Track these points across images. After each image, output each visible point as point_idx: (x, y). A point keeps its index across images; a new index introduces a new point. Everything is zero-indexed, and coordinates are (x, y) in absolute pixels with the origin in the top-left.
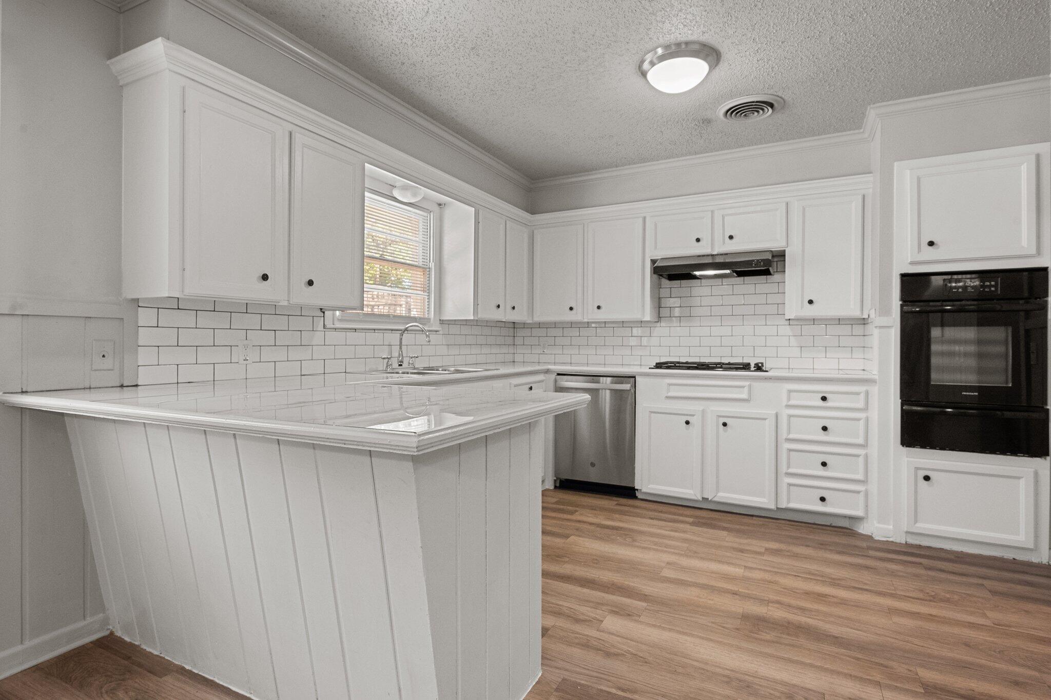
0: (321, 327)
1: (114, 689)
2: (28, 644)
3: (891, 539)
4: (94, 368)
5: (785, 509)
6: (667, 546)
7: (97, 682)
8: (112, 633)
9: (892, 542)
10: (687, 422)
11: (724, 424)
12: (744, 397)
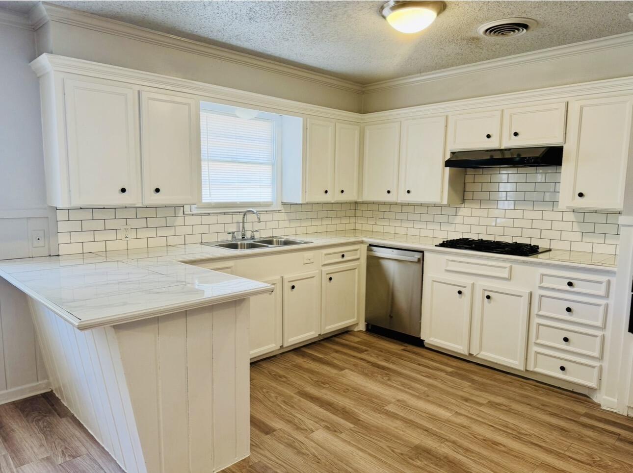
0: (181, 213)
1: (39, 420)
2: (9, 390)
3: (614, 411)
4: (34, 246)
5: (531, 371)
6: (411, 388)
7: (34, 415)
8: (52, 391)
9: (616, 413)
10: (460, 292)
11: (488, 297)
12: (506, 275)
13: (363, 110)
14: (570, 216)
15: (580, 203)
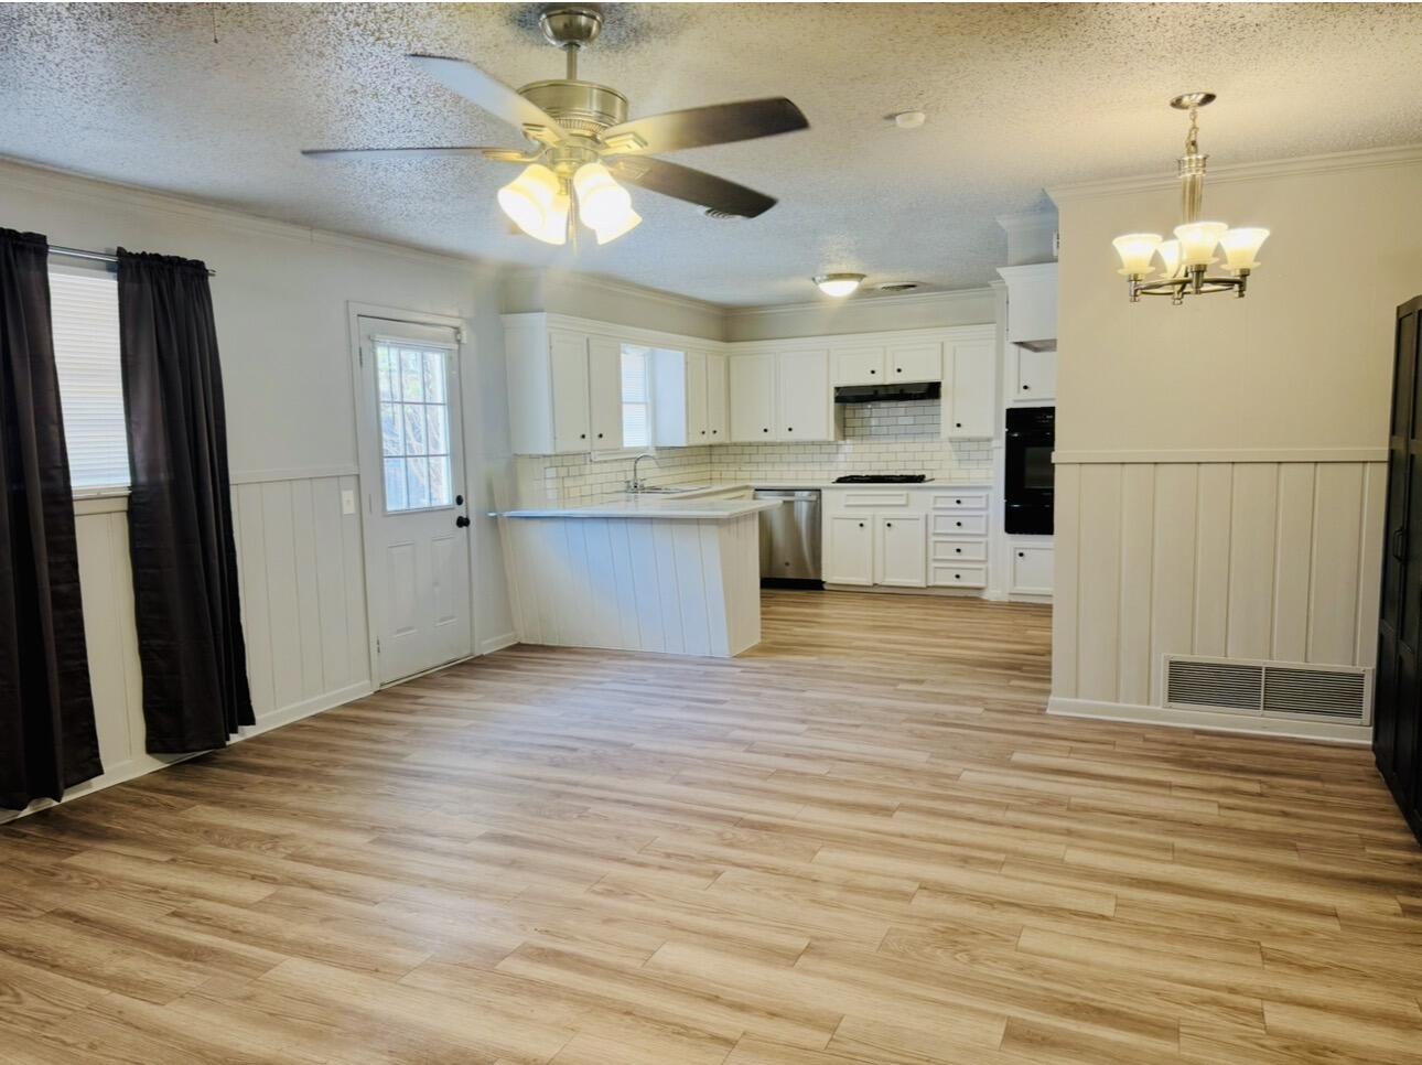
3: (1000, 600)
5: (932, 586)
10: (861, 525)
11: (889, 525)
12: (903, 502)
13: (728, 338)
14: (948, 446)
15: (959, 432)
